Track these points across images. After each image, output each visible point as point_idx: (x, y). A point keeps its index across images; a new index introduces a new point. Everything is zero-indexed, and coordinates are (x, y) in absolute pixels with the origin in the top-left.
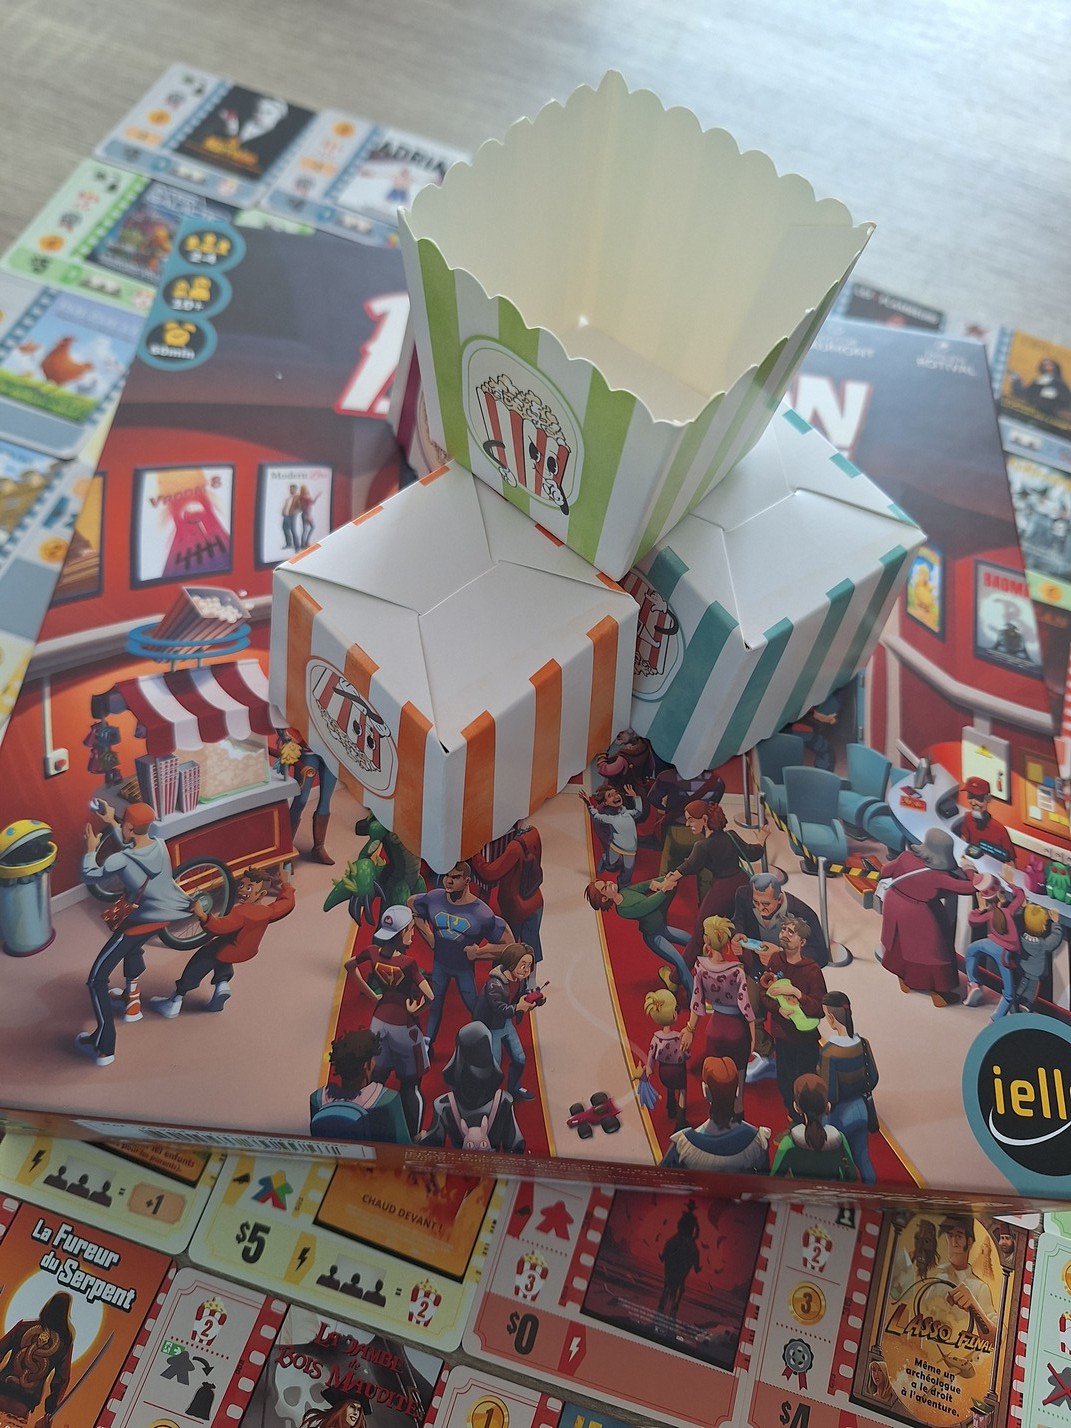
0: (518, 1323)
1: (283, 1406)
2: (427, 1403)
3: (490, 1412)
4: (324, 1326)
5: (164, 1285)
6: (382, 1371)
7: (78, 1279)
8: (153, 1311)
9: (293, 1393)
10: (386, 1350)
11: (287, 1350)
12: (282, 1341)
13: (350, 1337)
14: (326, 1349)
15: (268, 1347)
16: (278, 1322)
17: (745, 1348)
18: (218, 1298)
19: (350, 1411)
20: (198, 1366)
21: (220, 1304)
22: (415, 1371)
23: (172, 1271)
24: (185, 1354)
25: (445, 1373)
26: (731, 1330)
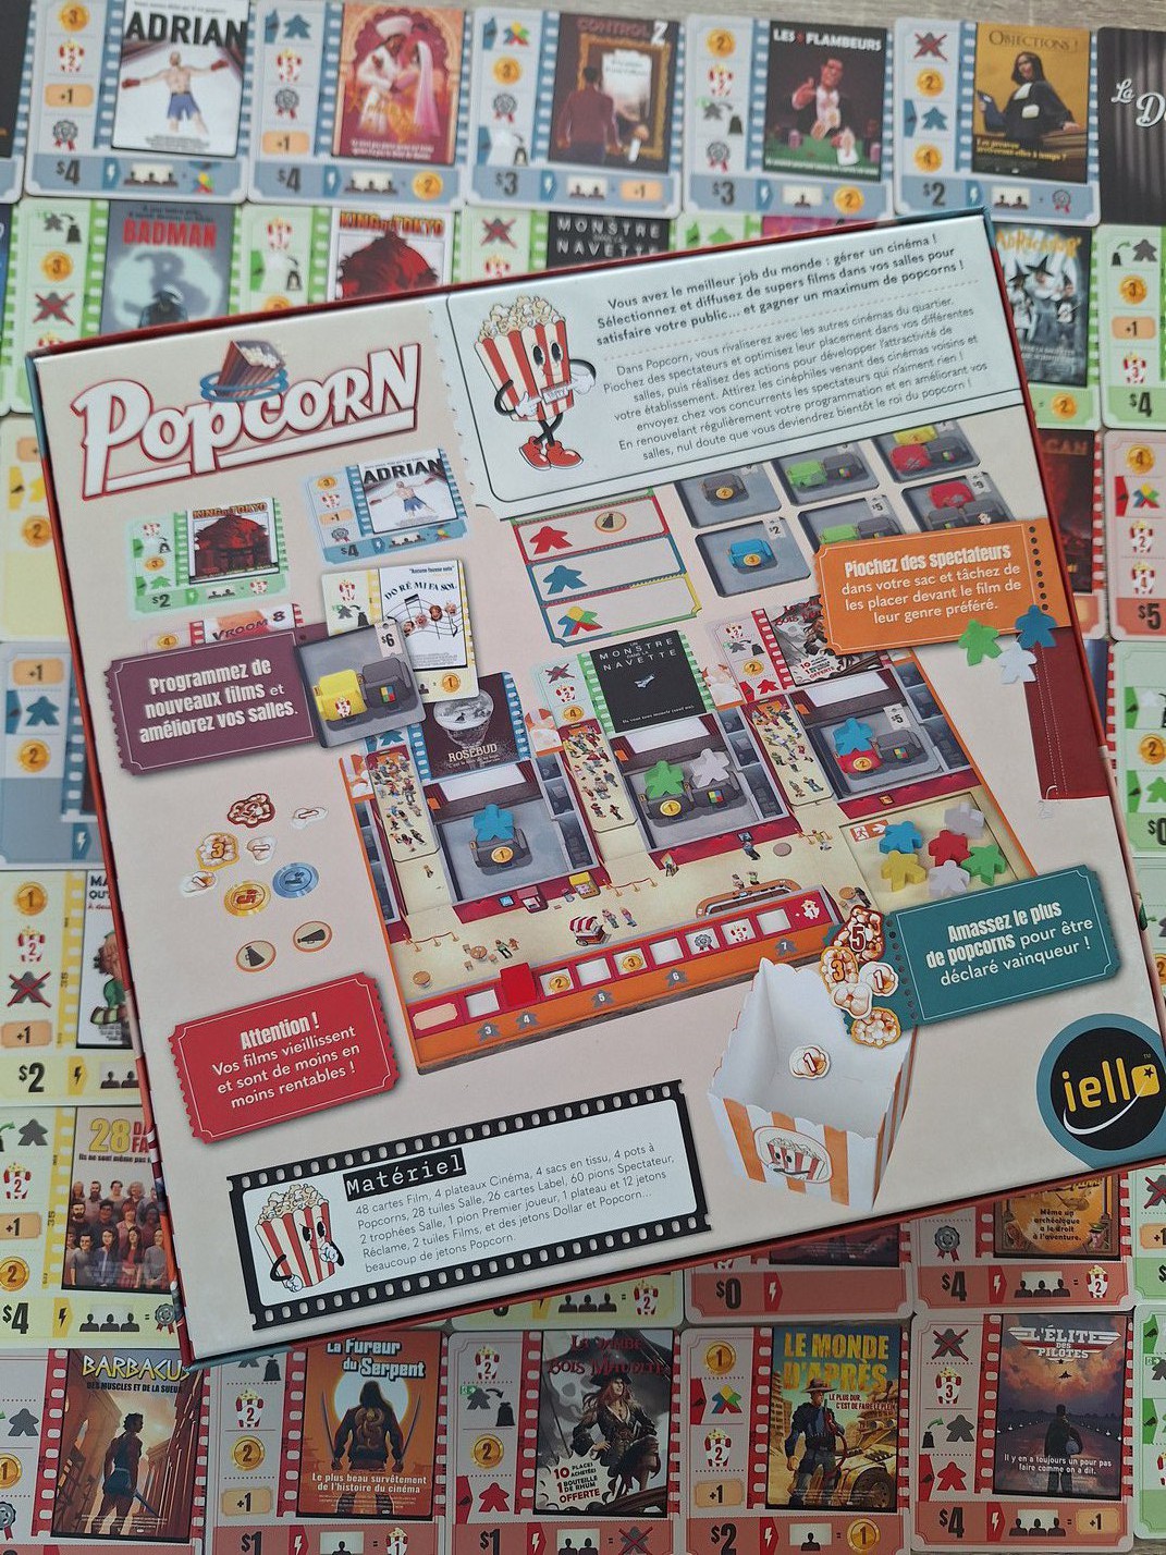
0: (724, 1288)
1: (565, 1399)
2: (670, 1362)
3: (719, 1353)
4: (575, 1338)
5: (443, 1352)
6: (627, 1352)
7: (376, 1369)
8: (443, 1371)
9: (570, 1389)
10: (628, 1339)
11: (553, 1363)
12: (547, 1357)
13: (597, 1338)
14: (581, 1353)
15: (539, 1365)
16: (539, 1346)
17: (904, 1246)
18: (488, 1346)
19: (615, 1386)
20: (492, 1395)
21: (491, 1350)
22: (653, 1345)
23: (445, 1341)
24: (479, 1391)
25: (677, 1338)
26: (891, 1237)
